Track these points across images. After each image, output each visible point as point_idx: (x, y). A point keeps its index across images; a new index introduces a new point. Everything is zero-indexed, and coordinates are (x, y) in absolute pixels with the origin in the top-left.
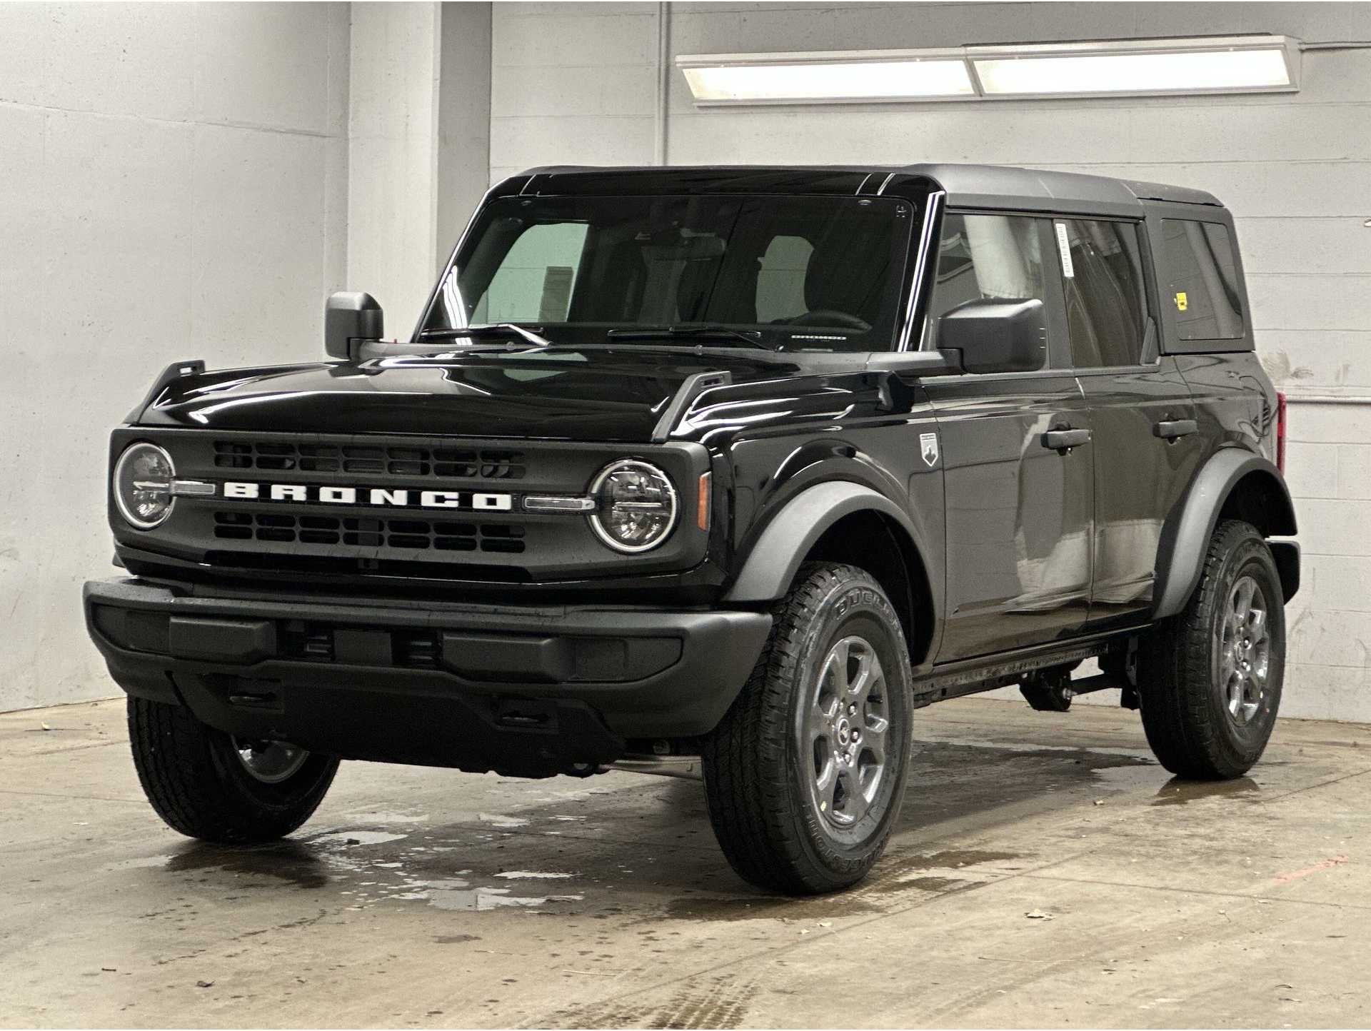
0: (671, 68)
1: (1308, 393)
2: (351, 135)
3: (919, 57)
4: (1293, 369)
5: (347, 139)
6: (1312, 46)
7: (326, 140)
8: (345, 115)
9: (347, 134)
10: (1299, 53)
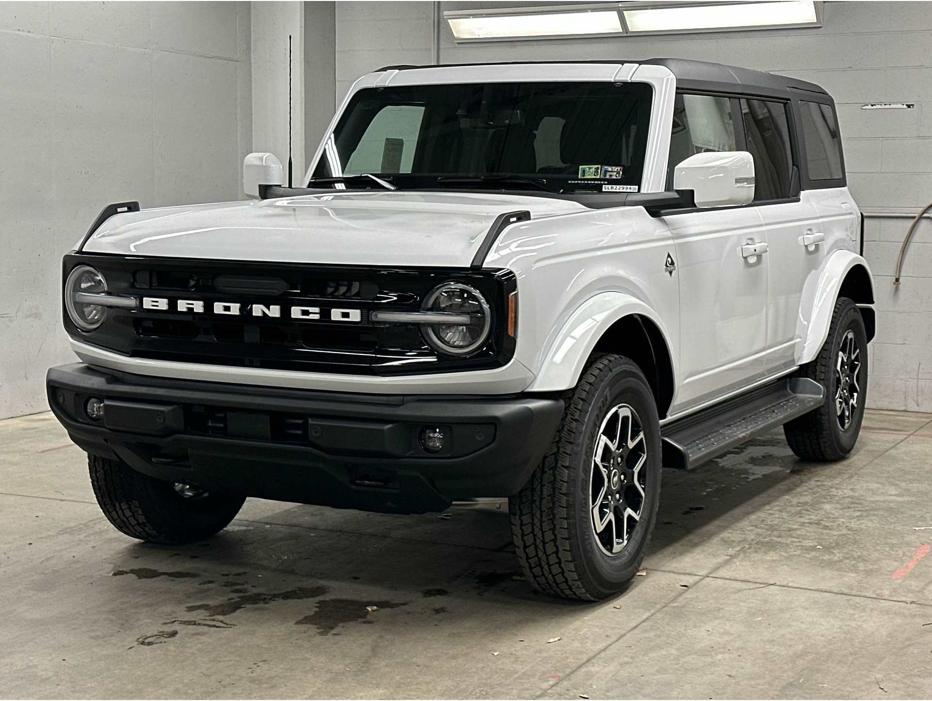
0: (441, 20)
2: (253, 61)
5: (250, 64)
7: (238, 64)
8: (249, 48)
9: (250, 60)
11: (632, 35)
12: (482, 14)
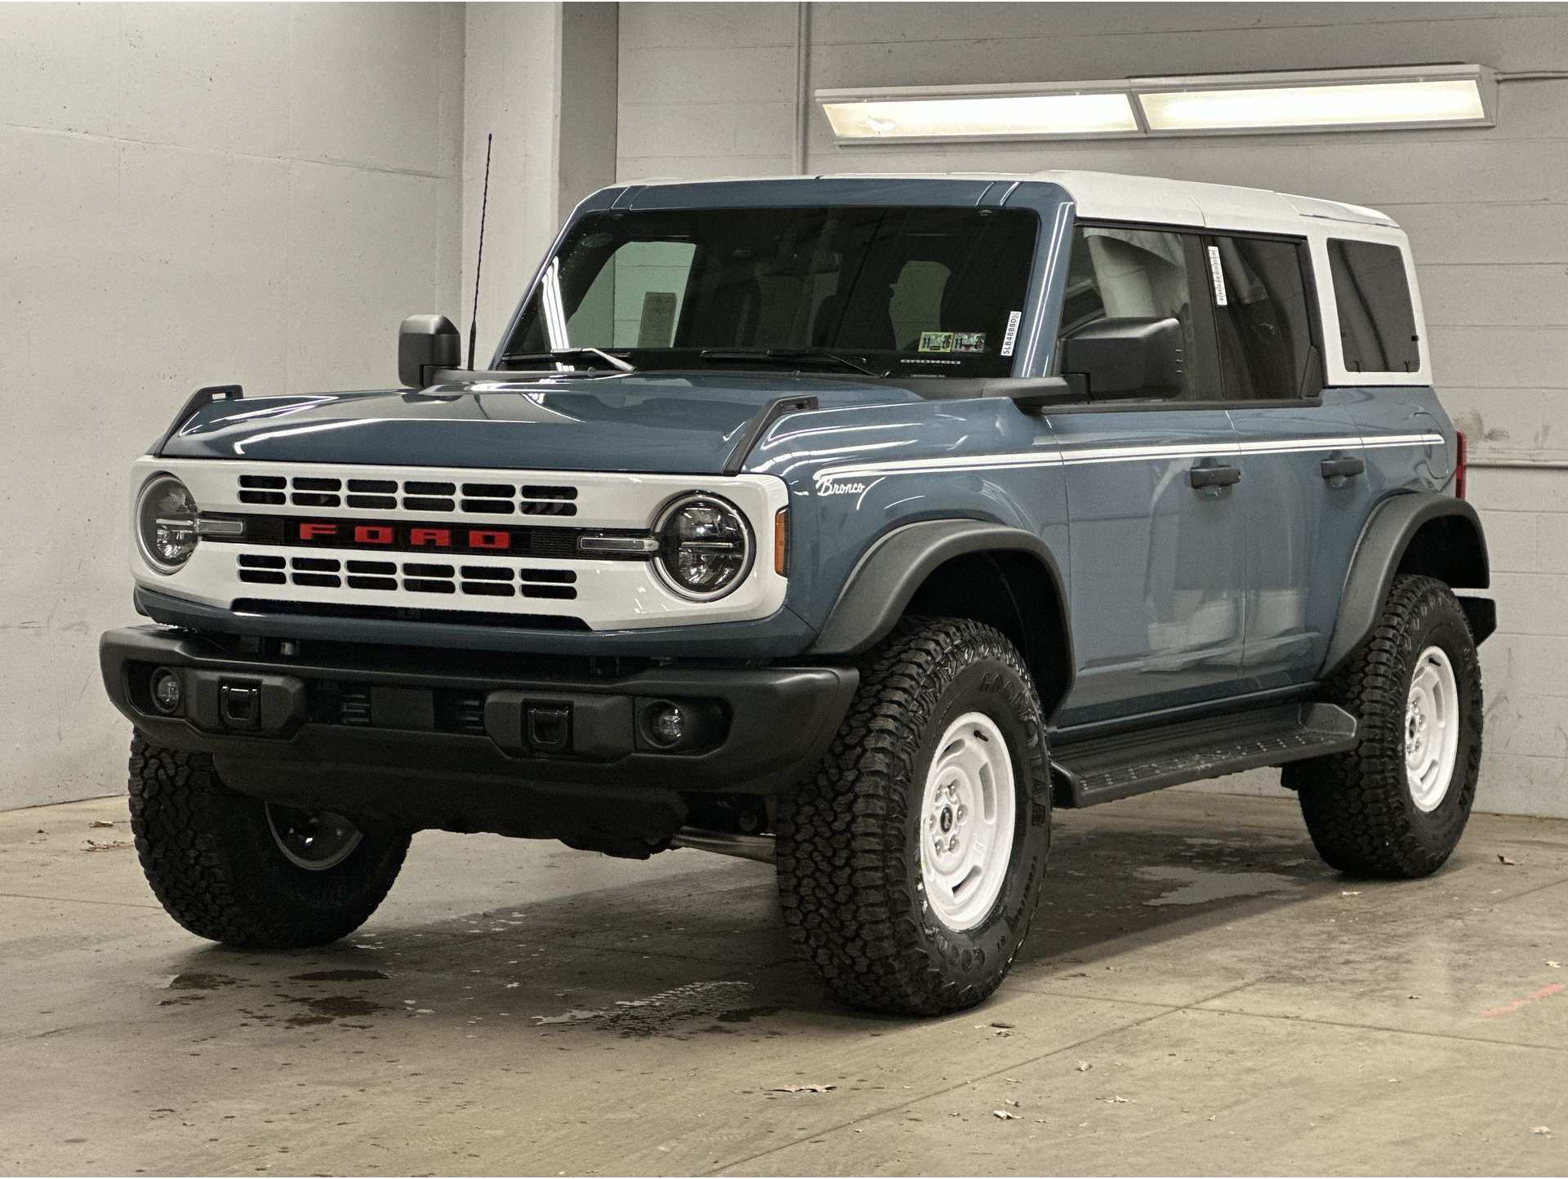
1: (1503, 456)
3: (1077, 89)
4: (1487, 431)
6: (1509, 76)
10: (1495, 84)
11: (1152, 135)
12: (885, 96)
